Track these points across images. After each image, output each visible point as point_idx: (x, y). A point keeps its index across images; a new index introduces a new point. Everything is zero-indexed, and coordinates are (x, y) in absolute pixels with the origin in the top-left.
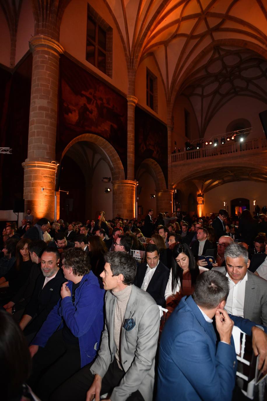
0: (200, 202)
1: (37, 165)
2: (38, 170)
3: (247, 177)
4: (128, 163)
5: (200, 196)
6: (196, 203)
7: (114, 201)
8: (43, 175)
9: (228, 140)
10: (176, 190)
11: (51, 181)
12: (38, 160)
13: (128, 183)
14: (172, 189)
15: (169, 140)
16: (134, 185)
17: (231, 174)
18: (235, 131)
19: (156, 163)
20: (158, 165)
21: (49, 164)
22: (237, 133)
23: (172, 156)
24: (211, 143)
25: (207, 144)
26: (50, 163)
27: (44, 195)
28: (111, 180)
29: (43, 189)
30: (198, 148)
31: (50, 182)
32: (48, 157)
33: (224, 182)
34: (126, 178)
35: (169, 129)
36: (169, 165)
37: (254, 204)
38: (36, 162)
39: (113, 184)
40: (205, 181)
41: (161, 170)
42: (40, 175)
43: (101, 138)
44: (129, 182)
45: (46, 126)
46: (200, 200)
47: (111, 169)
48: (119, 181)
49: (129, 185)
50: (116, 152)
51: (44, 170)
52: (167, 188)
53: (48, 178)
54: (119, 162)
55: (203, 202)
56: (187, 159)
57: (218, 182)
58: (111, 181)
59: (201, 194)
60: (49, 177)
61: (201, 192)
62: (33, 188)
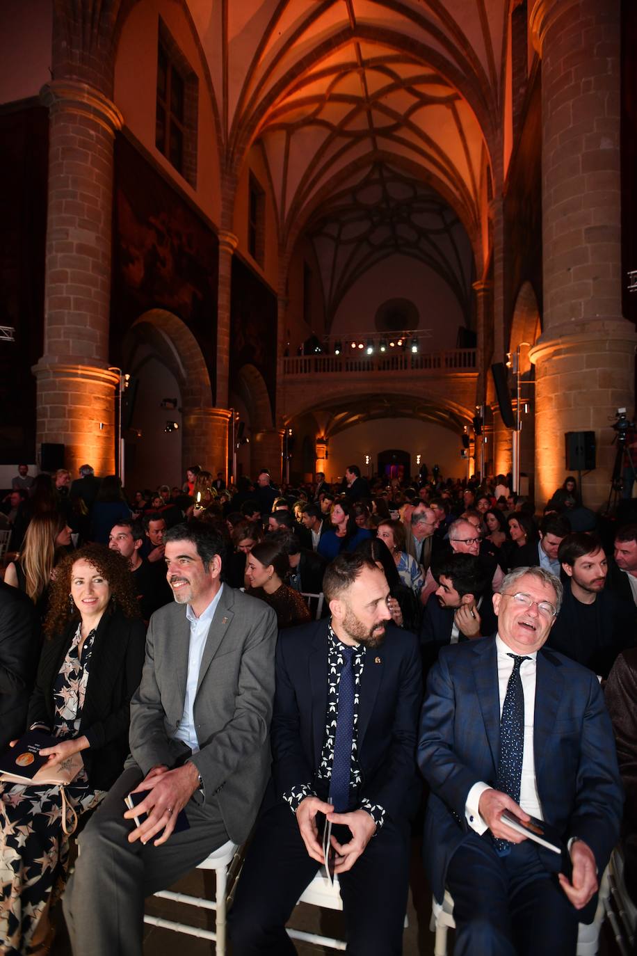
0: (321, 454)
1: (80, 372)
2: (83, 383)
3: (410, 412)
4: (218, 372)
5: (321, 441)
6: (315, 458)
7: (185, 450)
8: (92, 393)
9: (392, 345)
10: (290, 431)
11: (107, 408)
12: (83, 364)
13: (218, 415)
14: (283, 427)
15: (280, 326)
16: (226, 417)
17: (386, 405)
18: (404, 332)
19: (258, 373)
20: (261, 378)
21: (106, 372)
22: (406, 335)
23: (285, 362)
24: (361, 346)
25: (354, 346)
26: (107, 370)
27: (95, 435)
28: (179, 404)
29: (103, 425)
30: (337, 352)
31: (105, 410)
32: (98, 357)
33: (370, 418)
34: (214, 406)
35: (280, 304)
36: (279, 380)
37: (418, 462)
38: (80, 367)
39: (185, 414)
40: (336, 415)
41: (265, 388)
42: (87, 394)
43: (176, 319)
44: (222, 411)
45: (93, 290)
46: (321, 449)
47: (181, 383)
48: (200, 409)
49: (220, 419)
50: (199, 348)
51: (95, 384)
52: (274, 426)
53: (102, 401)
54: (203, 369)
55: (327, 454)
56: (316, 370)
57: (359, 417)
58: (177, 408)
59: (324, 439)
60: (103, 399)
61: (325, 433)
62: (72, 421)
